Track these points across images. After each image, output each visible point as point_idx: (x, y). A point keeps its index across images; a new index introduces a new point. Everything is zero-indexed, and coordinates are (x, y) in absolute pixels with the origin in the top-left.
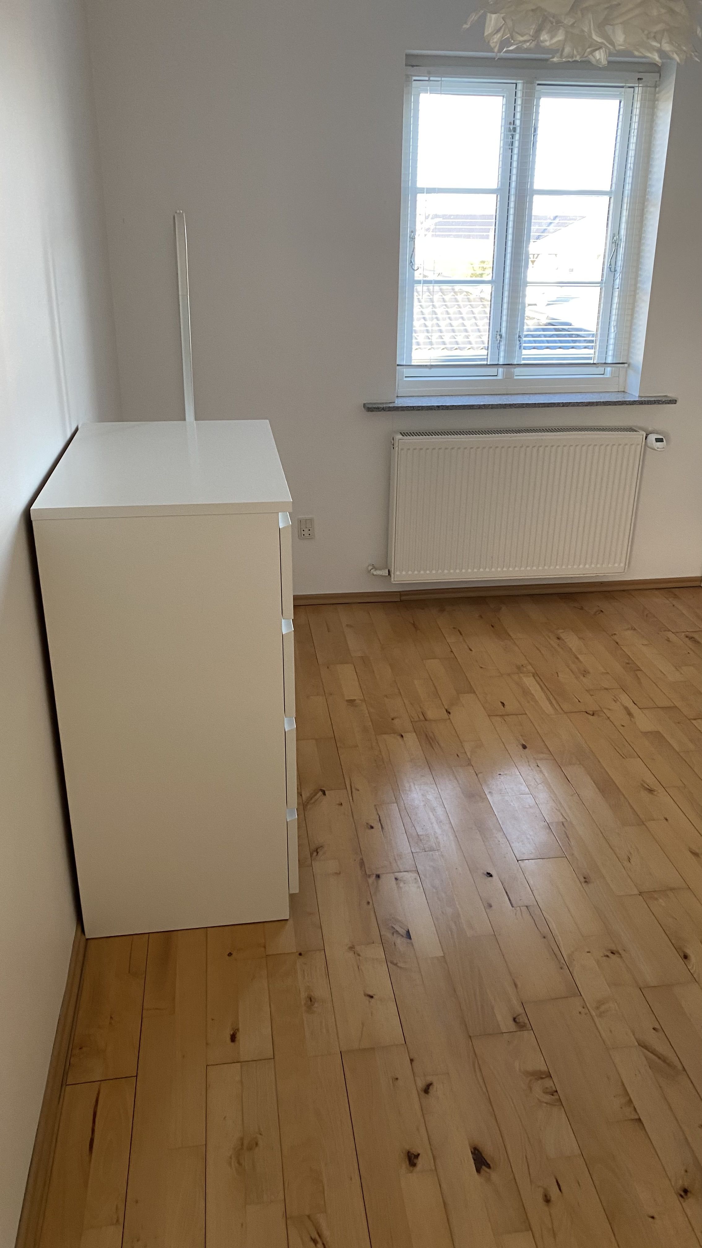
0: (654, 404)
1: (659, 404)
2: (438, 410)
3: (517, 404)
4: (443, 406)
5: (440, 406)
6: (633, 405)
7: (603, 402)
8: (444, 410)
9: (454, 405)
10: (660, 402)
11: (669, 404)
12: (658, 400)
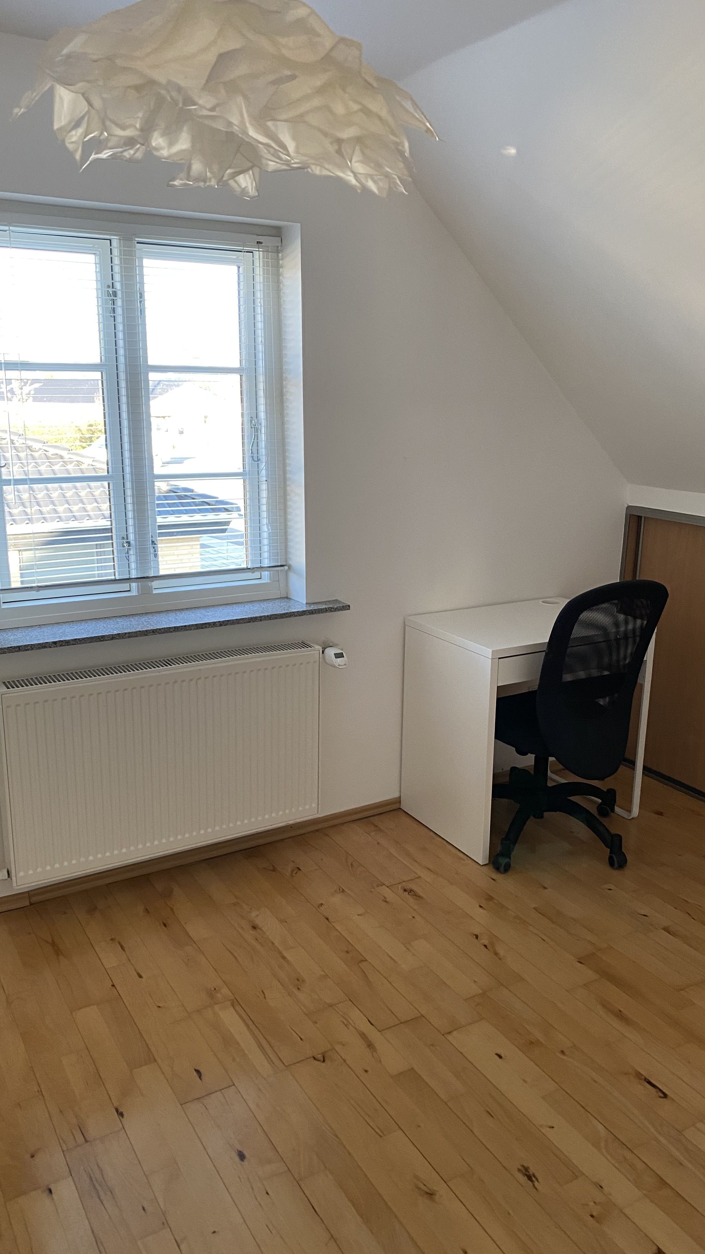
0: (325, 612)
1: (331, 611)
2: (54, 647)
3: (162, 628)
4: (62, 641)
5: (57, 642)
6: (302, 615)
7: (268, 616)
8: (64, 646)
9: (76, 639)
10: (333, 610)
11: (342, 610)
12: (330, 607)
